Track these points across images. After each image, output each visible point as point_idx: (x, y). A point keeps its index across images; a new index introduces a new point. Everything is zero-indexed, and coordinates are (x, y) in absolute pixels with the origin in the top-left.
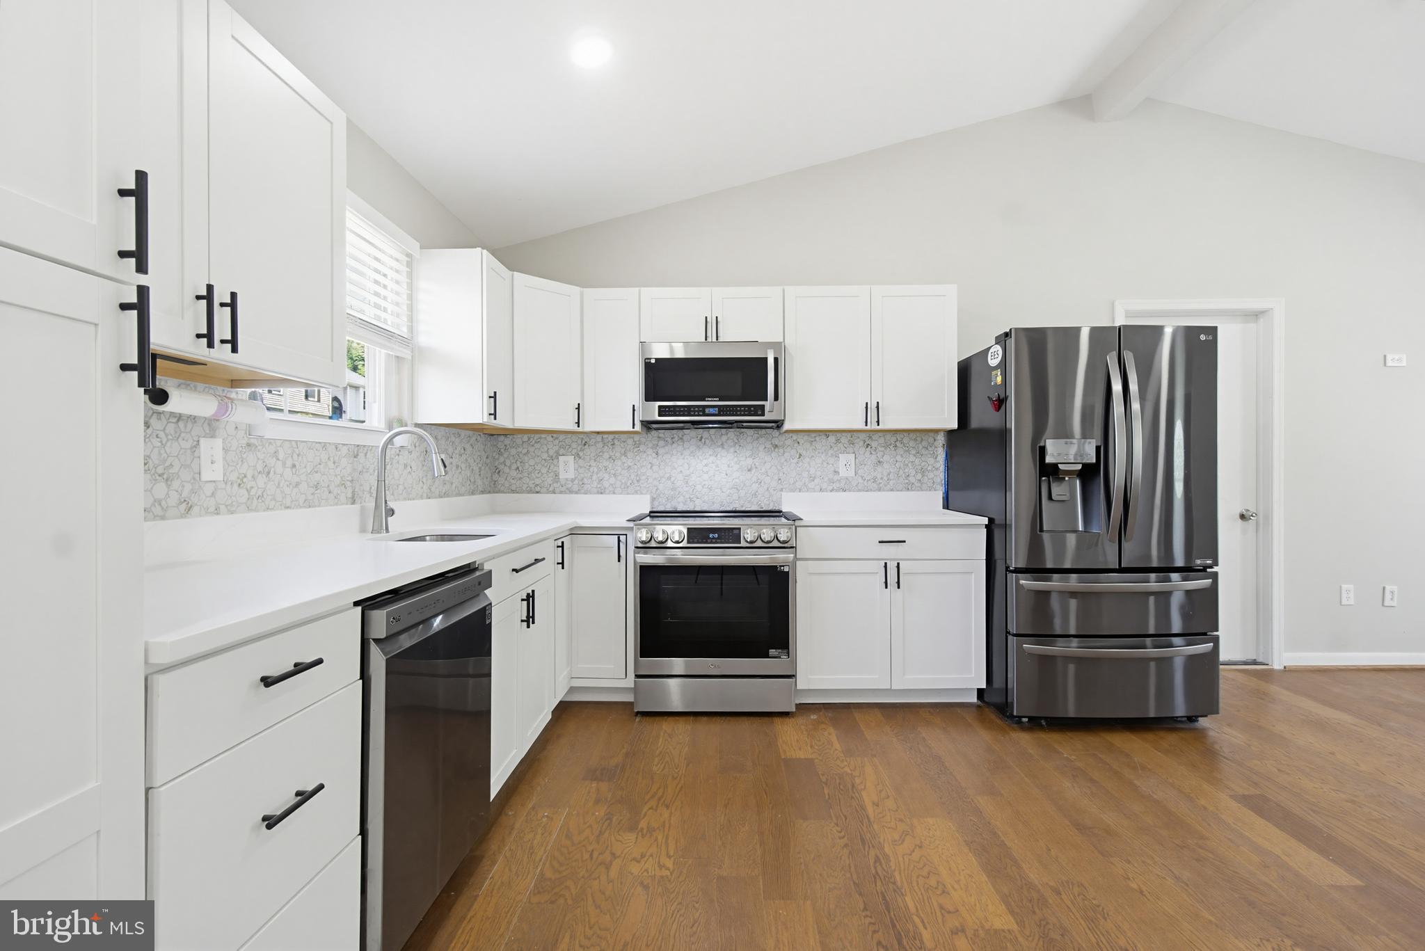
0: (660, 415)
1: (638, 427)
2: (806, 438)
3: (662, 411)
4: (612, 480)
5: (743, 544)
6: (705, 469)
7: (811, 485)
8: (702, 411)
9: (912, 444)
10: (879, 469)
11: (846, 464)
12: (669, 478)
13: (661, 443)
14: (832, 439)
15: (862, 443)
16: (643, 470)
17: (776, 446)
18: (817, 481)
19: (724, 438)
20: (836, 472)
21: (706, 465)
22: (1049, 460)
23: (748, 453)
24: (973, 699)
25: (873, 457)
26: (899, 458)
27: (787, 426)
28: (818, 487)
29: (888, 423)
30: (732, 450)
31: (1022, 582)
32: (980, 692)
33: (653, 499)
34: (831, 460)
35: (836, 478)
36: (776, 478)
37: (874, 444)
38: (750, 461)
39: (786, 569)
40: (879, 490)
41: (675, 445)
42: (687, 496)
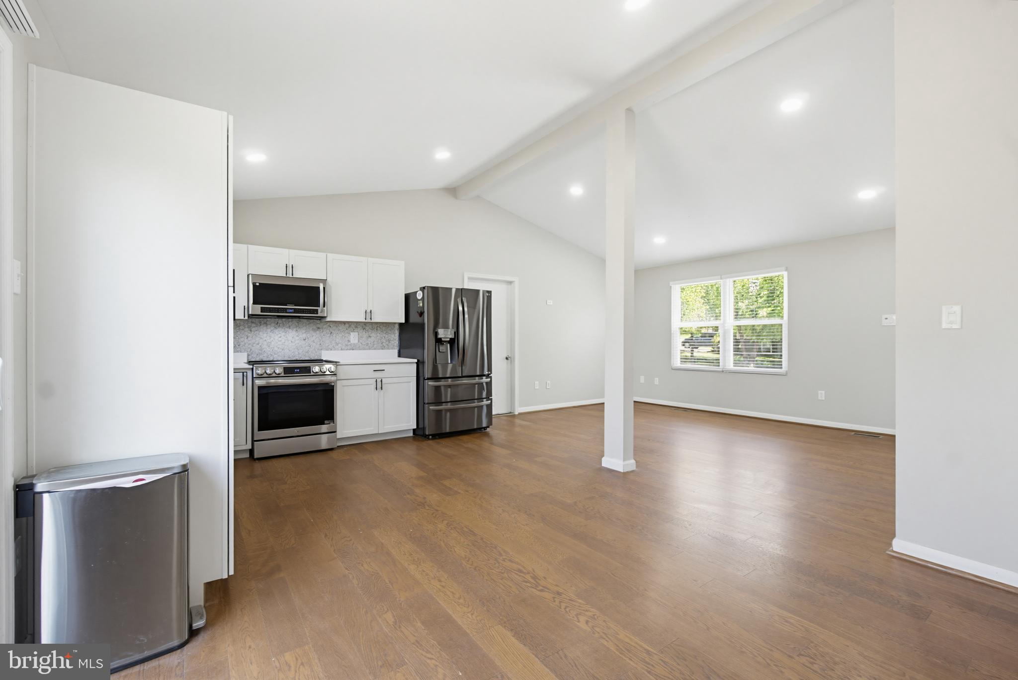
0: (261, 312)
1: (246, 318)
2: (334, 324)
3: (263, 310)
5: (312, 374)
6: (280, 339)
7: (337, 347)
8: (285, 310)
9: (384, 328)
10: (370, 339)
11: (354, 337)
12: (258, 344)
13: (253, 325)
14: (347, 325)
15: (361, 328)
16: (242, 339)
17: (319, 328)
18: (340, 345)
19: (290, 323)
20: (349, 341)
21: (280, 337)
22: (439, 336)
23: (304, 331)
24: (411, 434)
25: (367, 334)
26: (378, 334)
27: (328, 319)
28: (340, 348)
29: (376, 319)
30: (295, 329)
31: (429, 383)
32: (414, 430)
34: (347, 335)
35: (349, 343)
36: (319, 343)
37: (367, 328)
38: (304, 335)
39: (333, 384)
40: (370, 349)
41: (262, 326)
42: (269, 353)
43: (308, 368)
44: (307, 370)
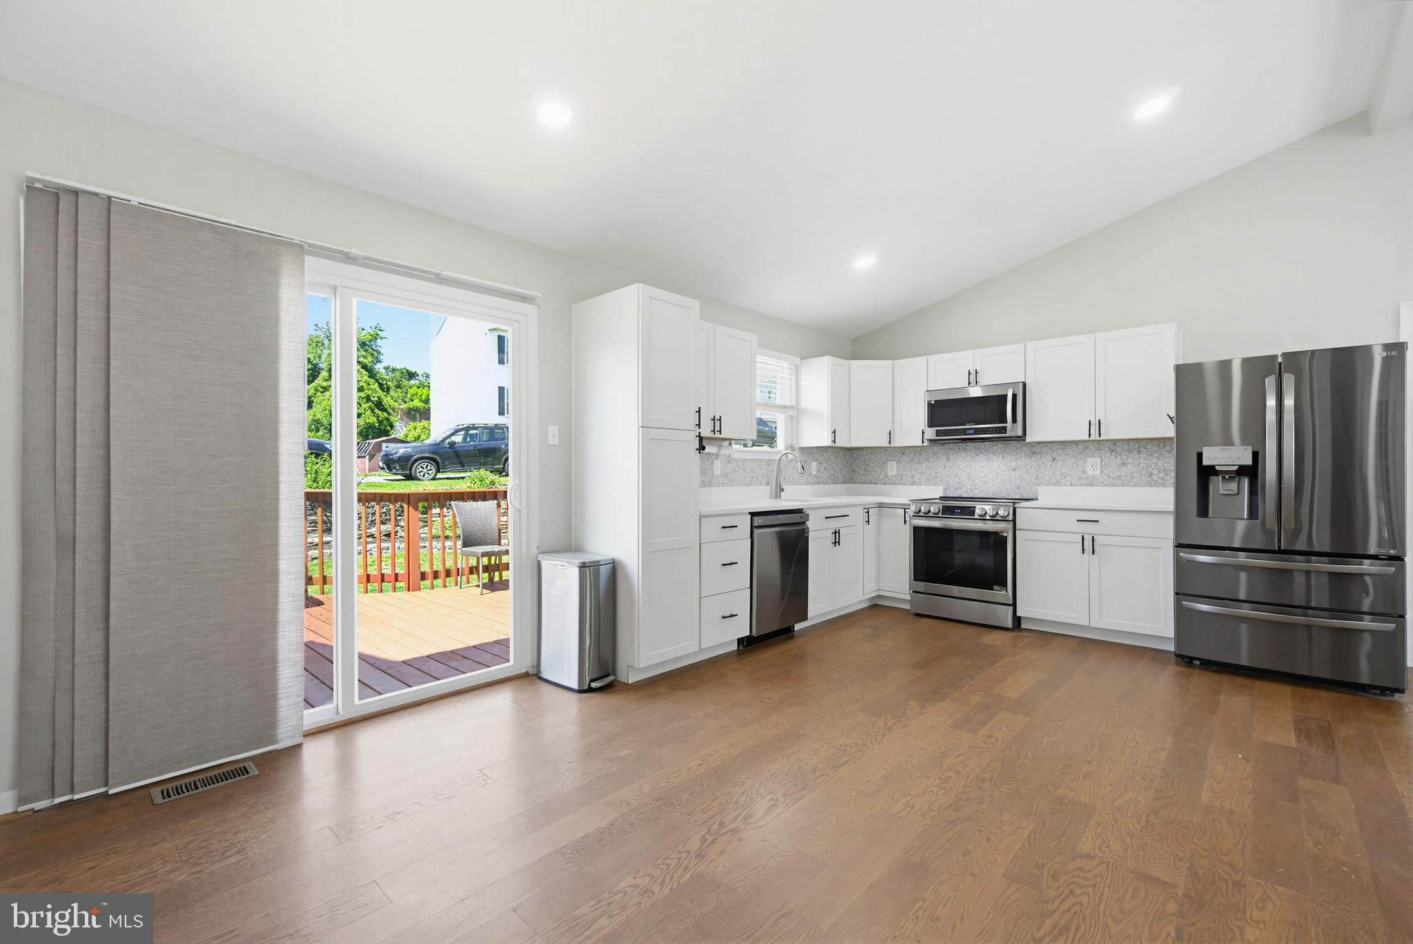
0: (937, 436)
1: (926, 443)
2: (1059, 446)
3: (938, 433)
4: (920, 476)
5: (976, 516)
6: (982, 469)
7: (1063, 481)
8: (964, 432)
9: (1155, 448)
10: (1123, 469)
11: (1092, 465)
12: (956, 476)
13: (951, 452)
14: (1081, 446)
15: (1107, 449)
16: (939, 470)
17: (1035, 453)
18: (1068, 478)
19: (995, 448)
20: (1084, 472)
21: (982, 467)
22: (1205, 462)
23: (1013, 458)
24: (1171, 647)
25: (1118, 459)
26: (1142, 460)
27: (1028, 440)
28: (1069, 483)
29: (1109, 434)
30: (1001, 456)
31: (1181, 554)
32: (1174, 641)
33: (946, 489)
34: (1081, 463)
35: (1084, 476)
36: (1034, 475)
37: (1119, 450)
38: (1014, 464)
39: (1005, 534)
40: (1124, 485)
41: (960, 454)
42: (969, 487)
43: (972, 509)
44: (970, 511)
